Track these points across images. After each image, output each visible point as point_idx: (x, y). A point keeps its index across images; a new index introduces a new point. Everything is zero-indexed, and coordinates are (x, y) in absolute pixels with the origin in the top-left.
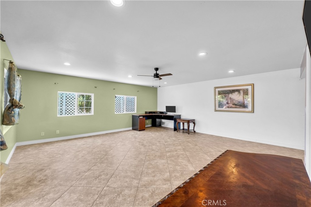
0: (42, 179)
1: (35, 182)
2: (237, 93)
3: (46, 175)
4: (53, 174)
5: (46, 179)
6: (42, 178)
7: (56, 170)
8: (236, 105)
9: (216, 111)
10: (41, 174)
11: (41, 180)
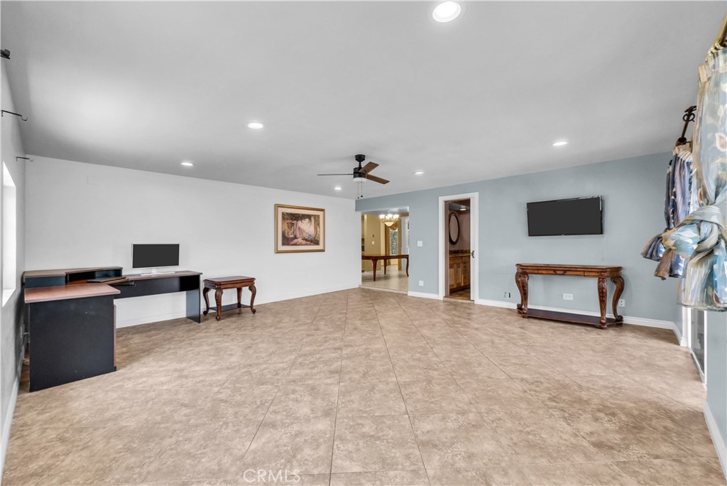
0: (606, 414)
1: (623, 418)
2: (307, 220)
3: (596, 420)
4: (580, 412)
5: (599, 410)
6: (606, 419)
7: (565, 418)
8: (306, 240)
9: (278, 252)
10: (606, 431)
11: (610, 414)
